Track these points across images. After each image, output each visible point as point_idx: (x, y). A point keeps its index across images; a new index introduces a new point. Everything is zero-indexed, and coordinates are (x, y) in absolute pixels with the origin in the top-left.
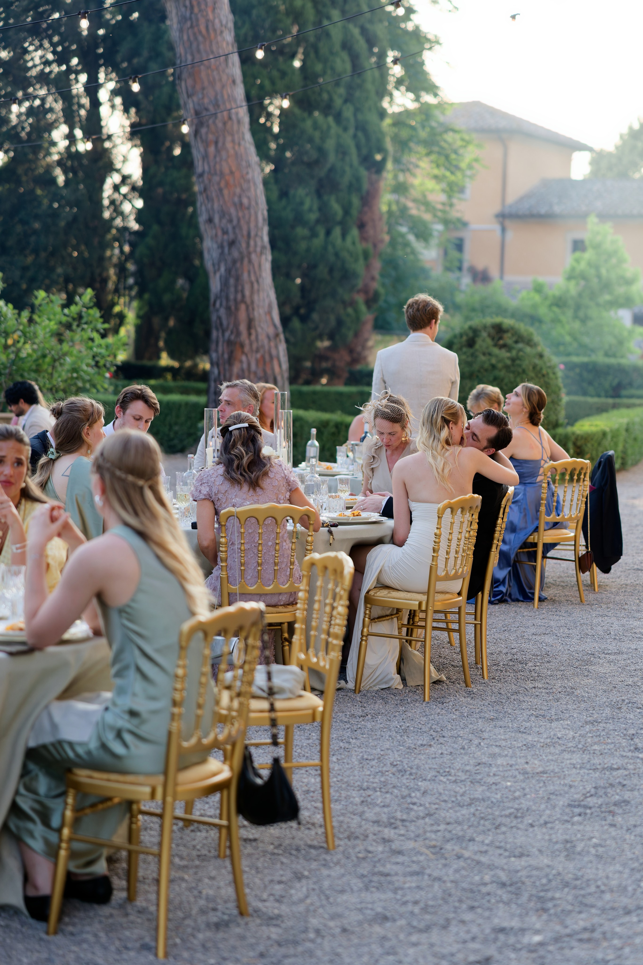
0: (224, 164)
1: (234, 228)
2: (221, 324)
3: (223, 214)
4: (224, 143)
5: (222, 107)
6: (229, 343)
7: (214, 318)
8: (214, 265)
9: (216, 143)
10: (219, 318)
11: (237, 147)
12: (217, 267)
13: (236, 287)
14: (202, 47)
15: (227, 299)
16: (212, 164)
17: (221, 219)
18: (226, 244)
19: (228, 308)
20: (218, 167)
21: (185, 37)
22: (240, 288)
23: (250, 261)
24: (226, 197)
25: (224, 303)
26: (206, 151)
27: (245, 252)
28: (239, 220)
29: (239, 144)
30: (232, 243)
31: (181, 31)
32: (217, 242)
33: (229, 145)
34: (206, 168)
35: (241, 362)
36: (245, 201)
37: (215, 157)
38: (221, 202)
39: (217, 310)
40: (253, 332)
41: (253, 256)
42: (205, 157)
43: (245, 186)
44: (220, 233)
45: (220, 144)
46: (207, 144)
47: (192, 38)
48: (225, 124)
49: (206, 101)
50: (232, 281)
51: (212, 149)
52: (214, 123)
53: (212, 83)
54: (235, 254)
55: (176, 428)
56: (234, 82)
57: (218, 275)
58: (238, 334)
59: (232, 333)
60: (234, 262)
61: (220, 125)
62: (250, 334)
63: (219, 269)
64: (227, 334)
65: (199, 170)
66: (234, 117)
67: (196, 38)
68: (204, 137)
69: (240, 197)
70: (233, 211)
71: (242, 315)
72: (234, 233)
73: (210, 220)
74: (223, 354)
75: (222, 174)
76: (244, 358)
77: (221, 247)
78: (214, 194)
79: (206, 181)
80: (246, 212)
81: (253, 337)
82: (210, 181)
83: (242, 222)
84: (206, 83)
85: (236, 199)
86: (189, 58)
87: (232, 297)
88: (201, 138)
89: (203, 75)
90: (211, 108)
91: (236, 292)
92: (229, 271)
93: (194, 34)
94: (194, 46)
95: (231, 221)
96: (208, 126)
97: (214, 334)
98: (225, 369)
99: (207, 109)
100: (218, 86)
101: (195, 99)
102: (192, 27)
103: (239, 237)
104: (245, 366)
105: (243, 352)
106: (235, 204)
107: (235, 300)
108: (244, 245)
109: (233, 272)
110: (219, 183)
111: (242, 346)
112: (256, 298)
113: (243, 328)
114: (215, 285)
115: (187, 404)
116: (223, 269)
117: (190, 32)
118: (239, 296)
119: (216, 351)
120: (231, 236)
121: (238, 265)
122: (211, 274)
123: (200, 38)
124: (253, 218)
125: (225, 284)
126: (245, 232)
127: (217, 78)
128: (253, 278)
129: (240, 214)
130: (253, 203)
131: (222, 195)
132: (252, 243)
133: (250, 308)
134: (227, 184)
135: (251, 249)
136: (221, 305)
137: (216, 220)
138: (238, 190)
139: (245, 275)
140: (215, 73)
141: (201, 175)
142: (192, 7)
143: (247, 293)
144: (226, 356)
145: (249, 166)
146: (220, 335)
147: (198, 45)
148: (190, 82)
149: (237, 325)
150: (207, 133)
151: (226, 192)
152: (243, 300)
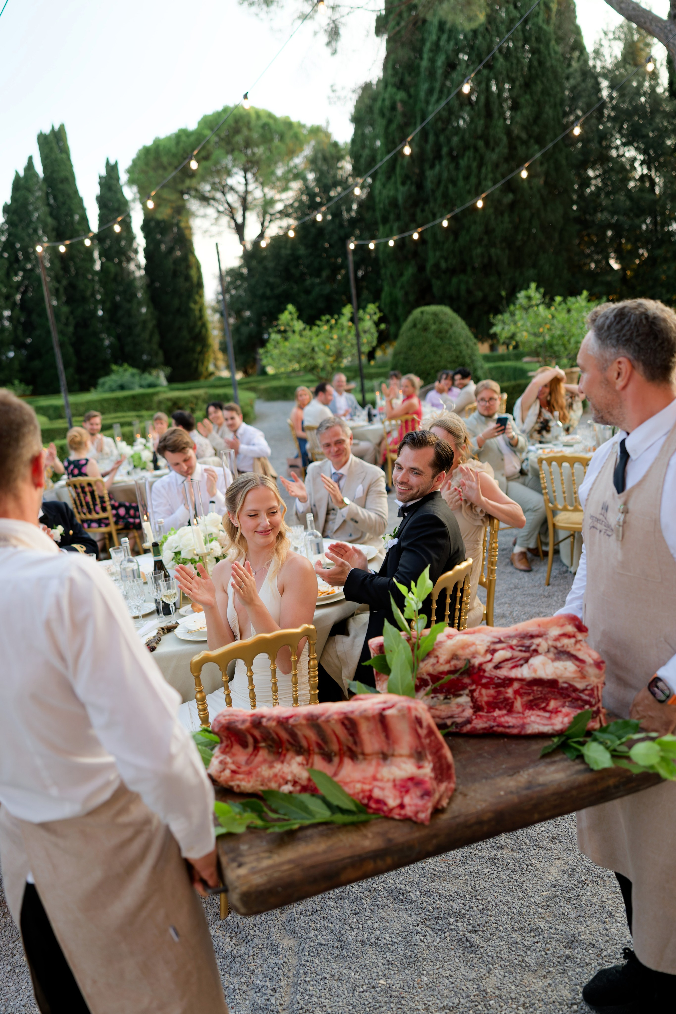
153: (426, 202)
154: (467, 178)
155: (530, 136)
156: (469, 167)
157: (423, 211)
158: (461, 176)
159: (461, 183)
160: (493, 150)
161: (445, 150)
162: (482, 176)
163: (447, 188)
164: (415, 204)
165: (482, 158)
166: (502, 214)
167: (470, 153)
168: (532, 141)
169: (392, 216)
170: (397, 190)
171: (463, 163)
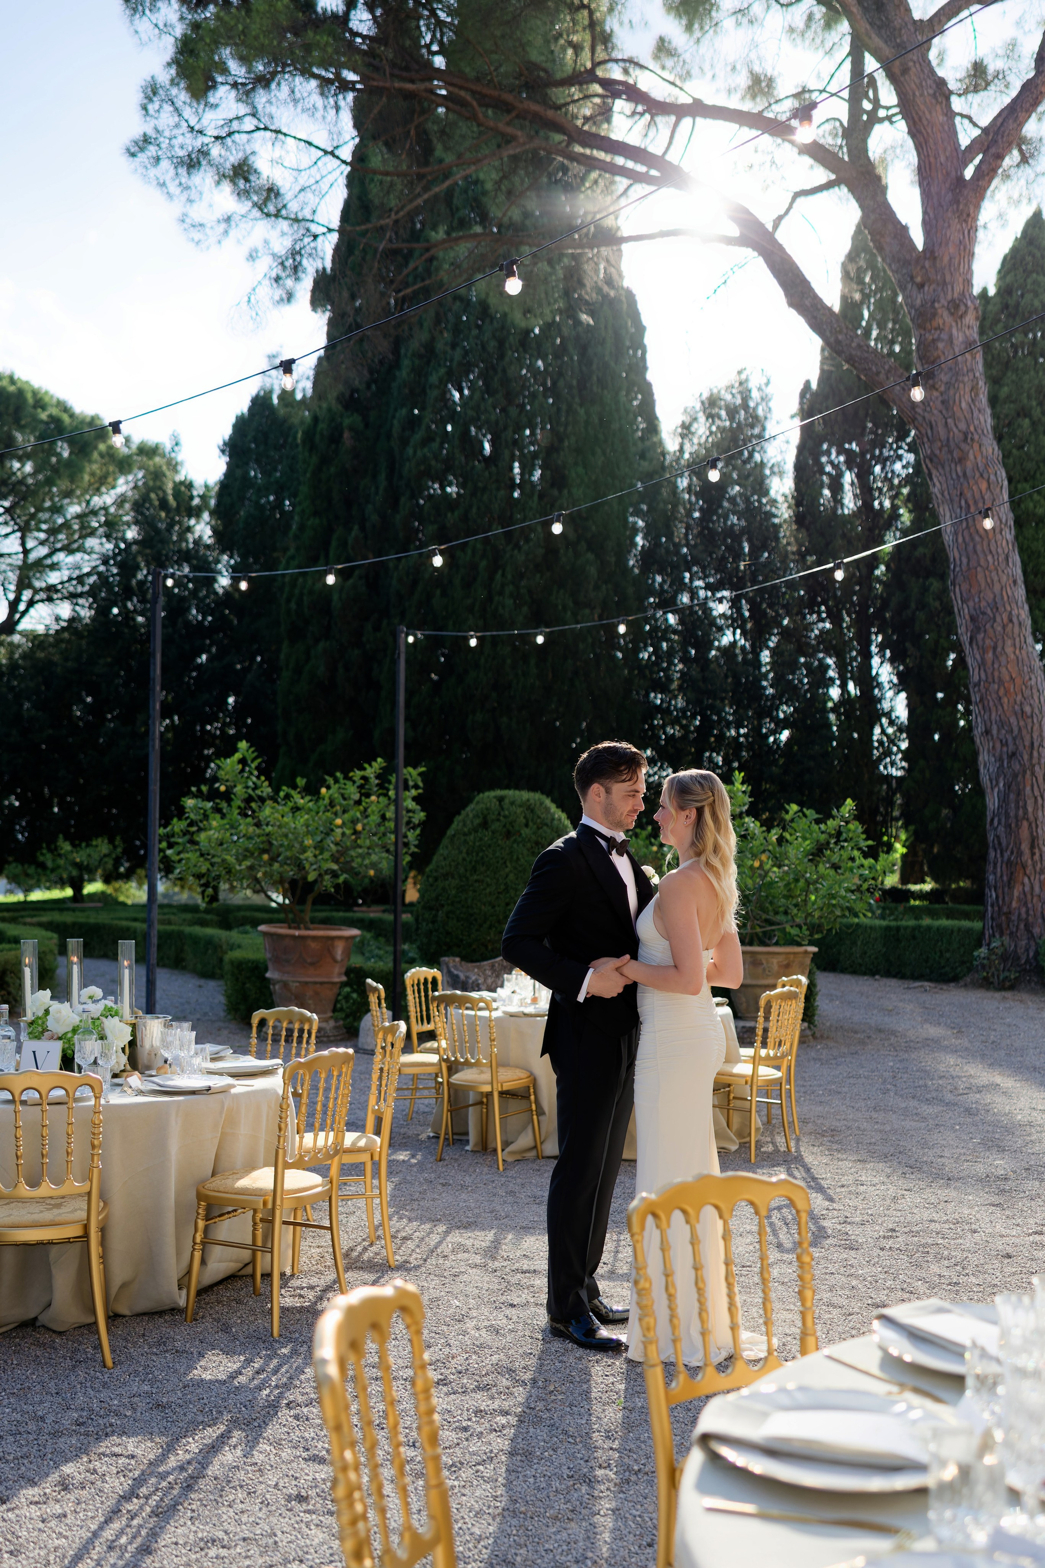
0: (1003, 670)
1: (1014, 739)
2: (1000, 843)
3: (1002, 724)
4: (1003, 648)
5: (1001, 609)
6: (1009, 863)
7: (991, 837)
8: (991, 780)
9: (995, 648)
10: (998, 837)
11: (1017, 652)
12: (994, 782)
13: (1017, 802)
14: (979, 548)
15: (1007, 816)
16: (989, 672)
17: (999, 731)
18: (1005, 757)
19: (1008, 826)
20: (996, 674)
21: (960, 540)
22: (1021, 804)
23: (1033, 774)
24: (1006, 707)
25: (1003, 820)
26: (983, 659)
27: (1027, 764)
28: (1020, 730)
29: (1021, 648)
30: (1012, 755)
31: (956, 533)
32: (994, 755)
33: (1009, 650)
34: (983, 676)
35: (1023, 884)
36: (1027, 709)
37: (993, 663)
38: (1000, 711)
39: (996, 829)
40: (1037, 851)
41: (1037, 768)
42: (982, 664)
43: (1027, 693)
44: (998, 745)
45: (999, 649)
46: (983, 650)
47: (967, 538)
48: (1004, 627)
49: (983, 604)
50: (1012, 796)
51: (990, 655)
52: (992, 627)
53: (990, 586)
54: (1017, 767)
55: (948, 955)
56: (1015, 582)
57: (996, 790)
58: (1020, 854)
59: (1012, 853)
60: (1015, 776)
61: (999, 629)
62: (1033, 854)
63: (997, 784)
64: (1006, 855)
65: (976, 678)
66: (1015, 620)
67: (972, 539)
68: (980, 643)
69: (1021, 704)
70: (1013, 720)
71: (1024, 833)
72: (1015, 744)
73: (987, 732)
74: (1002, 876)
75: (1001, 682)
76: (1026, 880)
77: (1001, 760)
78: (991, 703)
79: (983, 691)
80: (1030, 720)
81: (1037, 857)
82: (987, 690)
83: (1024, 732)
84: (983, 585)
85: (1017, 708)
86: (965, 560)
87: (1012, 814)
88: (977, 644)
89: (980, 576)
90: (989, 611)
91: (1017, 808)
92: (1008, 786)
93: (971, 535)
94: (970, 548)
95: (1012, 731)
96: (985, 631)
97: (992, 854)
98: (1003, 893)
99: (984, 613)
100: (997, 588)
101: (971, 604)
102: (968, 527)
103: (1021, 748)
104: (1027, 889)
105: (1025, 874)
106: (1016, 714)
107: (1016, 816)
108: (1026, 757)
109: (1014, 787)
110: (997, 693)
111: (1024, 867)
112: (1040, 813)
113: (1025, 847)
114: (992, 801)
115: (959, 929)
116: (1001, 785)
117: (966, 533)
118: (1021, 812)
119: (995, 874)
120: (1011, 748)
121: (1020, 778)
122: (989, 790)
123: (977, 538)
124: (1036, 727)
125: (1004, 800)
126: (1027, 743)
127: (996, 578)
128: (1037, 793)
129: (1022, 723)
130: (1036, 711)
131: (1002, 705)
132: (1035, 754)
133: (1034, 825)
134: (1007, 692)
135: (1035, 761)
136: (999, 823)
137: (995, 732)
138: (1019, 698)
139: (1028, 788)
140: (994, 574)
141: (978, 684)
142: (968, 506)
143: (1030, 809)
144: (1005, 878)
145: (1032, 671)
146: (998, 856)
147: (974, 547)
148: (965, 586)
149: (1018, 844)
150: (983, 639)
151: (1005, 700)
152: (1025, 816)
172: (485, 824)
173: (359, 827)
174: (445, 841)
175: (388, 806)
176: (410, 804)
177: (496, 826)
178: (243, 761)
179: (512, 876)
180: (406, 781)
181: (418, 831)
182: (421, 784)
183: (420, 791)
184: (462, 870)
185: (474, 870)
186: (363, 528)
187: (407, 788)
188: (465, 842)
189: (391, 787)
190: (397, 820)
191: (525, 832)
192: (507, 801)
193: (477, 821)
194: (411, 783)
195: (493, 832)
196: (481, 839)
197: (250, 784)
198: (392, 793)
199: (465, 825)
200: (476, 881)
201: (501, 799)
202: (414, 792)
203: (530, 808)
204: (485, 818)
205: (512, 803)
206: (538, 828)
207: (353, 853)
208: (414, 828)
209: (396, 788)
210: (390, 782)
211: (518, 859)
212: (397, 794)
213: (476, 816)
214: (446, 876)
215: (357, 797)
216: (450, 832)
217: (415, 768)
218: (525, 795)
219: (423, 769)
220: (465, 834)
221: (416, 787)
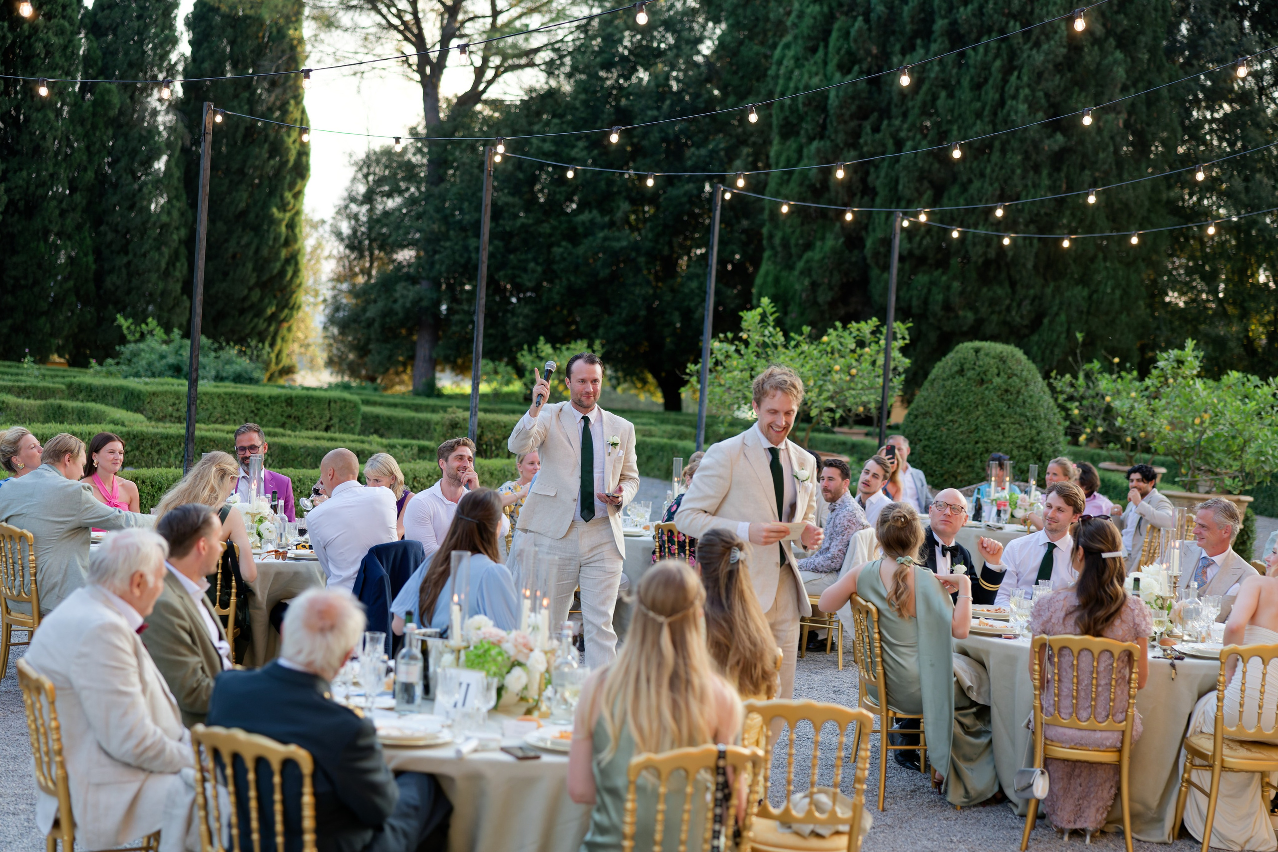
153: (885, 113)
154: (978, 87)
155: (1109, 33)
156: (986, 67)
157: (876, 129)
158: (966, 82)
159: (965, 94)
160: (1037, 45)
161: (940, 24)
162: (1010, 90)
163: (935, 98)
164: (862, 114)
165: (1013, 55)
166: (1037, 168)
167: (992, 41)
168: (1112, 41)
169: (807, 126)
170: (828, 79)
171: (975, 56)
172: (961, 372)
173: (854, 371)
174: (926, 384)
175: (878, 352)
176: (896, 354)
177: (970, 374)
178: (764, 316)
179: (982, 419)
180: (895, 333)
181: (903, 377)
182: (907, 337)
183: (907, 342)
184: (938, 411)
185: (950, 410)
186: (867, 20)
187: (895, 339)
188: (944, 386)
189: (882, 337)
190: (886, 366)
191: (997, 381)
192: (982, 352)
193: (955, 369)
194: (899, 336)
195: (969, 379)
196: (957, 385)
197: (767, 333)
198: (882, 342)
199: (944, 372)
200: (951, 421)
201: (977, 351)
202: (901, 343)
203: (1002, 360)
204: (962, 365)
205: (987, 355)
206: (1009, 378)
207: (847, 394)
208: (899, 374)
209: (886, 339)
210: (881, 333)
211: (988, 404)
212: (887, 344)
213: (954, 364)
214: (925, 414)
215: (853, 346)
216: (931, 376)
217: (903, 322)
218: (999, 347)
219: (910, 325)
220: (944, 380)
221: (904, 338)
